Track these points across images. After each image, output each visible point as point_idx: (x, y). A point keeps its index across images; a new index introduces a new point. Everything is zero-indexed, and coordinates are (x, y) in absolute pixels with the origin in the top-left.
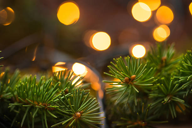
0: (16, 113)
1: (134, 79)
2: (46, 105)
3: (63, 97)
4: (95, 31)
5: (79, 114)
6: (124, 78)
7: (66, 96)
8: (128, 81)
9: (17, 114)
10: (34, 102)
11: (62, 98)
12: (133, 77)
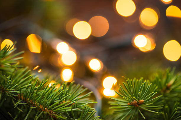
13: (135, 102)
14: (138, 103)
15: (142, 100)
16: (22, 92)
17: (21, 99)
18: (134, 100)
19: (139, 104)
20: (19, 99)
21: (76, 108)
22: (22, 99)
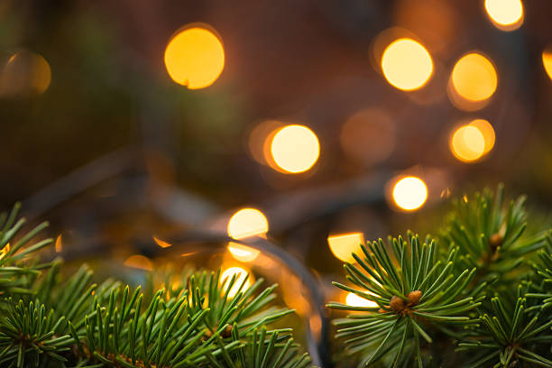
1: (416, 302)
3: (219, 351)
4: (275, 122)
6: (390, 298)
7: (226, 347)
8: (401, 308)
11: (214, 353)
12: (415, 297)
13: (395, 300)
14: (405, 303)
15: (417, 293)
16: (79, 337)
17: (84, 358)
18: (394, 297)
19: (409, 304)
20: (81, 359)
22: (89, 356)
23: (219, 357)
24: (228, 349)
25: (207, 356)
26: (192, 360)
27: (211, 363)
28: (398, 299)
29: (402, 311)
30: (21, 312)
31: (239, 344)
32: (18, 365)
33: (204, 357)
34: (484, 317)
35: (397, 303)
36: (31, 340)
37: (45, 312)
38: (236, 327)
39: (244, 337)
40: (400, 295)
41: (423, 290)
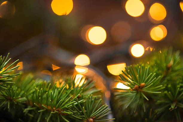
0: (29, 116)
1: (143, 87)
2: (60, 110)
3: (77, 103)
5: (91, 120)
6: (134, 86)
7: (79, 102)
9: (31, 118)
10: (47, 107)
11: (75, 104)
13: (136, 86)
14: (139, 87)
15: (143, 84)
19: (141, 88)
20: (29, 105)
21: (83, 99)
22: (32, 105)
23: (77, 105)
24: (80, 103)
25: (72, 105)
26: (67, 106)
27: (74, 107)
28: (137, 86)
29: (138, 90)
30: (9, 90)
31: (83, 101)
32: (8, 108)
33: (71, 105)
34: (166, 92)
35: (136, 87)
36: (13, 99)
37: (17, 90)
38: (82, 95)
39: (85, 99)
40: (138, 84)
41: (145, 83)
